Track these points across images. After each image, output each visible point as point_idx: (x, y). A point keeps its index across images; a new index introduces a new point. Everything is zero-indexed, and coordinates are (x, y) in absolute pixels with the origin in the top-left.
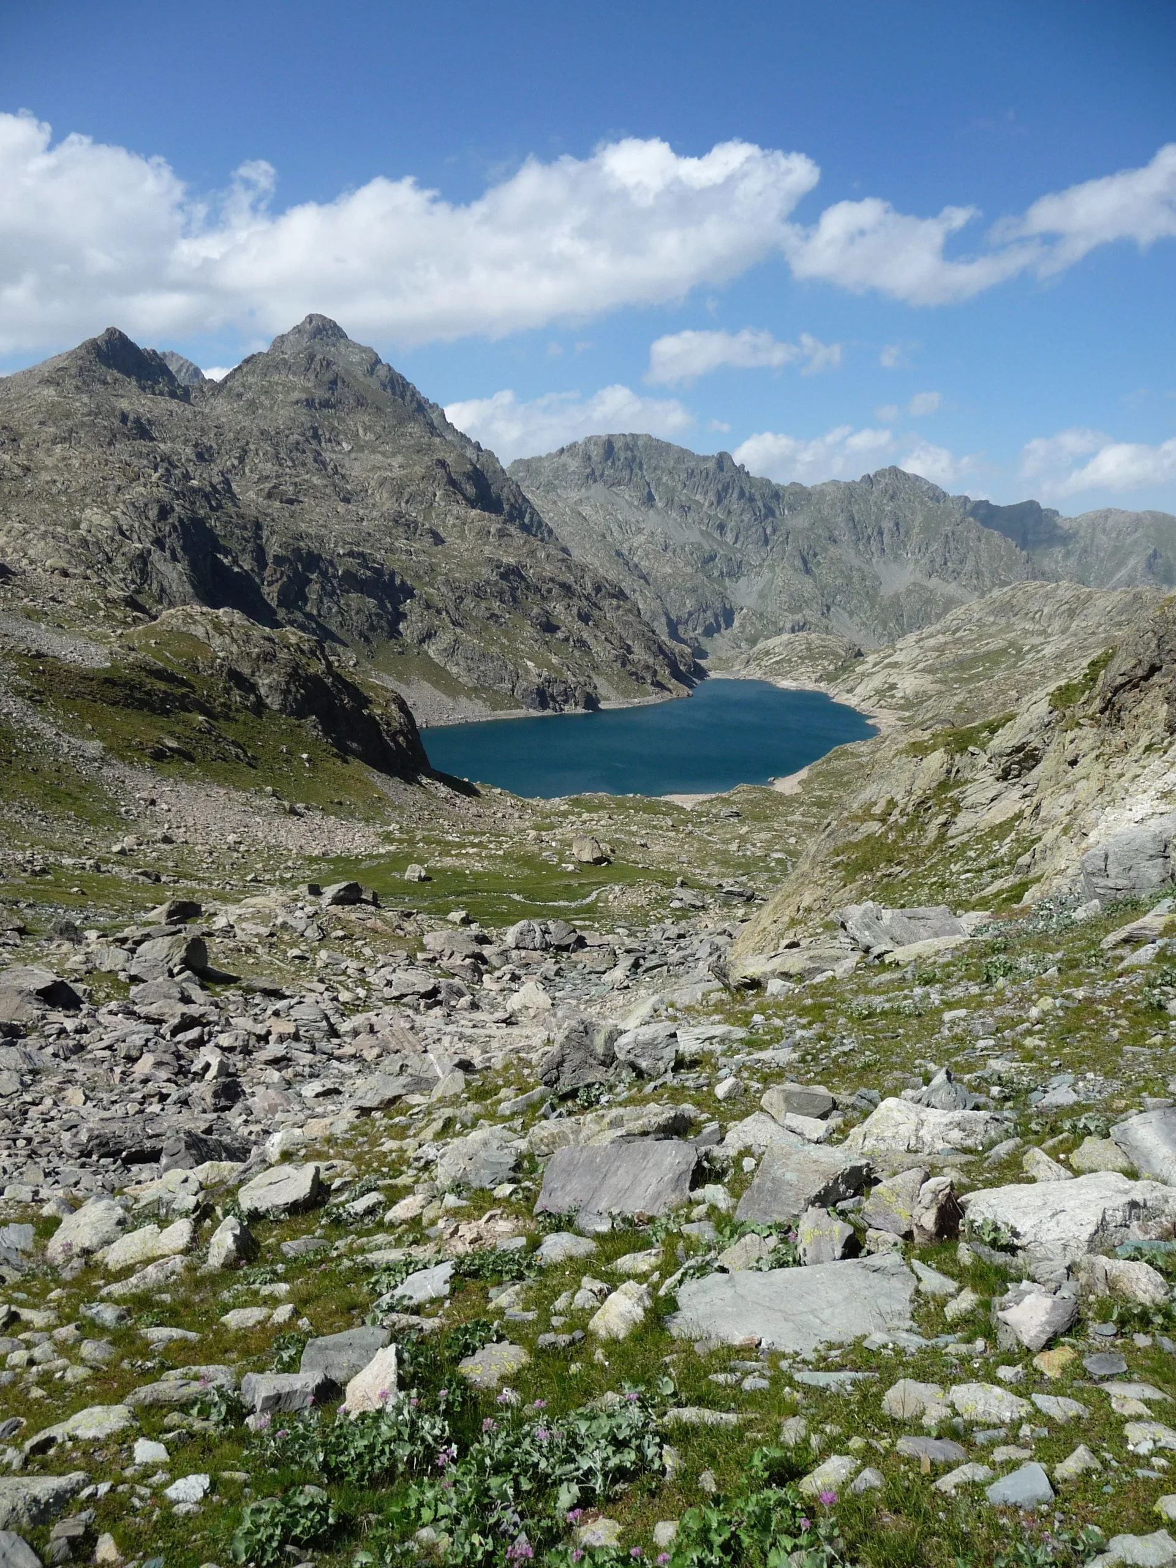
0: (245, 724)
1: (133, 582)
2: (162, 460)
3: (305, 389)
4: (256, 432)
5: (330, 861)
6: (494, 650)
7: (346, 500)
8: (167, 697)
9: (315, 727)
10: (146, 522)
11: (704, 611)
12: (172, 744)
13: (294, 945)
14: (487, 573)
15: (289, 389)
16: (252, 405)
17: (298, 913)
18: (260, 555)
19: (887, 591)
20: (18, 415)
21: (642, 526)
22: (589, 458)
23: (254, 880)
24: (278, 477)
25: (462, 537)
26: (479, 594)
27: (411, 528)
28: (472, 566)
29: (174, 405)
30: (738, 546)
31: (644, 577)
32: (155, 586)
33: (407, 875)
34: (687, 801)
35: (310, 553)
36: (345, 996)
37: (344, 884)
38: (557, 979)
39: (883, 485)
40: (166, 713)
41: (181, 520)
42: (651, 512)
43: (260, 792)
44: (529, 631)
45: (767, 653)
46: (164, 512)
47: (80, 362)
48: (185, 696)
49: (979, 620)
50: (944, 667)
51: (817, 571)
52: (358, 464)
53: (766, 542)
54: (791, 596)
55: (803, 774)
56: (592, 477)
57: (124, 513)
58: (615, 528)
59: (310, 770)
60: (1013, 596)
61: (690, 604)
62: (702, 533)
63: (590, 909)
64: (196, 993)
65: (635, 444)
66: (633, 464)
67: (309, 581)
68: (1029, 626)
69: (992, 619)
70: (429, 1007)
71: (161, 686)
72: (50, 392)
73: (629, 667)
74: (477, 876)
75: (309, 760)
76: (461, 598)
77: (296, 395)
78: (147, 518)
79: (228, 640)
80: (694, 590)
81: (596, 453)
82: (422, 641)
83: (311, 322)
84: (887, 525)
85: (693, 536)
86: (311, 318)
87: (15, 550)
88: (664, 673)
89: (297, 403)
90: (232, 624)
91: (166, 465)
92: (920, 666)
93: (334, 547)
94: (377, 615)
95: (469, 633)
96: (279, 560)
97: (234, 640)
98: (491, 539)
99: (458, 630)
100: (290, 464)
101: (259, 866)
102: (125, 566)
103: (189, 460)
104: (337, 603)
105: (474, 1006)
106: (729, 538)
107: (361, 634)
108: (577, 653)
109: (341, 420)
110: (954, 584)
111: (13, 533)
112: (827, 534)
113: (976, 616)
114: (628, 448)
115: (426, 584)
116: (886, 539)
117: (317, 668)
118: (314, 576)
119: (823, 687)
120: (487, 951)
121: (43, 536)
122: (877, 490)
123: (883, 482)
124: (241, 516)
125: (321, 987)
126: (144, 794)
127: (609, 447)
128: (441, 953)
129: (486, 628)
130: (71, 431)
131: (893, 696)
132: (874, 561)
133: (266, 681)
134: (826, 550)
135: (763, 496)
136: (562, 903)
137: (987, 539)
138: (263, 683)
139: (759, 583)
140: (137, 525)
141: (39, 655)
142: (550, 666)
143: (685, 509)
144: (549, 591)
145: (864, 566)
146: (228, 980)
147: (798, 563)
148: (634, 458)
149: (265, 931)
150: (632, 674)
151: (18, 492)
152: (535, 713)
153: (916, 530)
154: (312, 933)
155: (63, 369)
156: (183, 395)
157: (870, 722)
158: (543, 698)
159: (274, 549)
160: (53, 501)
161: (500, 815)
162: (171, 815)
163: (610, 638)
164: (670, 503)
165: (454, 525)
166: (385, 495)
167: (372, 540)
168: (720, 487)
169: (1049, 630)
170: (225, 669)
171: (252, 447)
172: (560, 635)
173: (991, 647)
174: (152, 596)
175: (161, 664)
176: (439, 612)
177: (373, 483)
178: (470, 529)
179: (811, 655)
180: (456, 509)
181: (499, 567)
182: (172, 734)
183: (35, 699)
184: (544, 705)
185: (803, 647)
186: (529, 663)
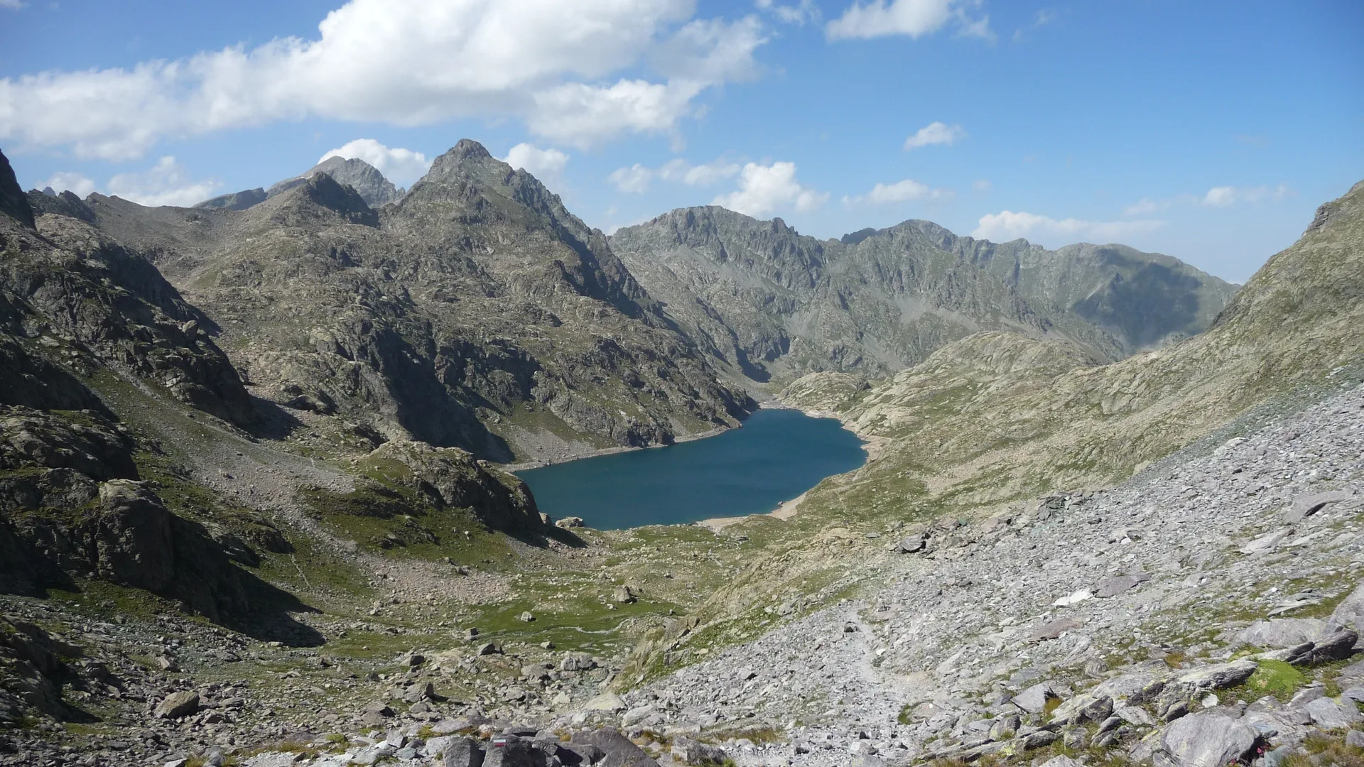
0: (432, 516)
1: (350, 388)
2: (362, 284)
3: (459, 210)
4: (425, 248)
5: (483, 608)
6: (596, 405)
7: (491, 295)
8: (388, 506)
9: (472, 512)
10: (354, 336)
11: (767, 341)
12: (393, 537)
13: (465, 677)
14: (591, 346)
15: (448, 209)
16: (422, 222)
17: (467, 661)
18: (431, 345)
19: (905, 320)
20: (260, 251)
21: (718, 276)
22: (676, 226)
23: (443, 625)
24: (441, 280)
25: (574, 318)
26: (586, 363)
27: (537, 315)
28: (581, 342)
29: (366, 230)
30: (791, 289)
31: (719, 318)
32: (364, 390)
33: (522, 618)
34: (716, 525)
35: (466, 343)
36: (487, 702)
37: (487, 645)
38: (579, 686)
39: (900, 238)
40: (388, 516)
41: (377, 333)
42: (724, 265)
43: (442, 561)
44: (622, 388)
45: (801, 388)
46: (366, 327)
47: (299, 202)
48: (397, 504)
49: (952, 360)
50: (922, 400)
51: (851, 306)
52: (498, 263)
53: (813, 284)
54: (833, 326)
55: (801, 499)
56: (679, 239)
57: (338, 330)
58: (696, 280)
59: (470, 541)
60: (974, 343)
61: (754, 336)
62: (764, 280)
63: (615, 635)
64: (432, 706)
65: (711, 214)
66: (708, 229)
67: (465, 364)
68: (983, 367)
69: (960, 360)
70: (520, 705)
71: (384, 500)
72: (280, 233)
73: (695, 410)
74: (559, 614)
75: (469, 535)
76: (573, 367)
77: (453, 214)
78: (355, 333)
79: (420, 463)
80: (758, 325)
81: (681, 222)
82: (546, 401)
83: (462, 145)
84: (904, 268)
85: (755, 282)
86: (462, 142)
87: (272, 371)
88: (722, 411)
89: (453, 220)
90: (422, 452)
91: (364, 287)
92: (906, 399)
93: (483, 337)
94: (513, 384)
95: (580, 393)
96: (445, 350)
97: (423, 463)
98: (595, 319)
99: (571, 391)
100: (450, 270)
101: (445, 615)
102: (344, 377)
103: (379, 279)
104: (485, 377)
105: (539, 703)
106: (784, 283)
107: (503, 399)
108: (657, 401)
109: (486, 230)
110: (957, 313)
111: (270, 359)
112: (859, 277)
113: (950, 357)
114: (705, 217)
115: (548, 358)
116: (904, 280)
117: (472, 475)
118: (469, 360)
119: (838, 415)
120: (551, 673)
121: (290, 361)
122: (895, 242)
123: (900, 235)
124: (417, 319)
125: (477, 699)
126: (380, 572)
127: (691, 217)
128: (529, 677)
129: (591, 388)
130: (298, 266)
131: (882, 426)
132: (895, 296)
133: (443, 487)
134: (858, 289)
135: (808, 250)
136: (602, 632)
137: (981, 277)
138: (441, 488)
139: (808, 316)
140: (347, 338)
141: (317, 489)
142: (637, 414)
143: (750, 263)
144: (637, 356)
145: (888, 301)
146: (444, 700)
147: (837, 300)
148: (710, 224)
149: (453, 671)
150: (697, 414)
151: (266, 318)
152: (626, 449)
153: (927, 271)
154: (473, 671)
155: (287, 208)
156: (372, 219)
157: (863, 447)
158: (633, 438)
159: (440, 342)
160: (290, 323)
161: (586, 555)
162: (395, 583)
163: (682, 388)
164: (738, 258)
165: (568, 309)
166: (518, 288)
167: (509, 327)
168: (776, 244)
169: (997, 371)
170: (419, 483)
171: (423, 259)
172: (645, 389)
173: (956, 384)
174: (362, 397)
175: (383, 485)
176: (558, 379)
177: (509, 279)
178: (579, 312)
179: (832, 389)
180: (569, 297)
181: (600, 342)
182: (391, 530)
183: (318, 517)
184: (633, 444)
185: (826, 383)
186: (622, 413)
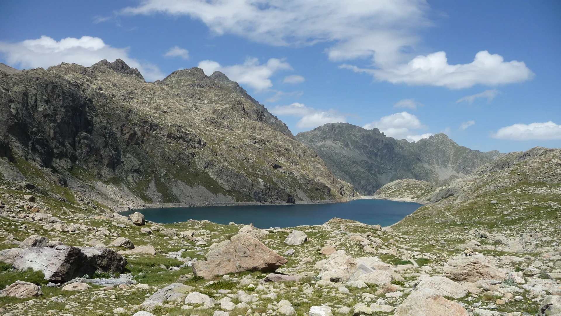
6: (242, 172)
11: (369, 185)
22: (325, 132)
28: (242, 139)
30: (382, 162)
31: (344, 172)
39: (438, 140)
42: (348, 150)
44: (264, 166)
51: (413, 171)
53: (393, 160)
56: (326, 137)
58: (334, 155)
61: (363, 182)
62: (368, 157)
81: (328, 129)
82: (206, 167)
85: (365, 158)
106: (379, 159)
108: (289, 179)
114: (339, 127)
115: (215, 144)
119: (415, 200)
122: (435, 141)
127: (333, 127)
134: (416, 163)
135: (391, 144)
139: (390, 175)
142: (271, 182)
143: (361, 149)
145: (432, 169)
148: (342, 131)
150: (317, 189)
164: (356, 147)
172: (282, 171)
179: (409, 188)
181: (254, 139)
185: (406, 185)
186: (260, 180)
